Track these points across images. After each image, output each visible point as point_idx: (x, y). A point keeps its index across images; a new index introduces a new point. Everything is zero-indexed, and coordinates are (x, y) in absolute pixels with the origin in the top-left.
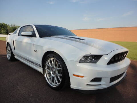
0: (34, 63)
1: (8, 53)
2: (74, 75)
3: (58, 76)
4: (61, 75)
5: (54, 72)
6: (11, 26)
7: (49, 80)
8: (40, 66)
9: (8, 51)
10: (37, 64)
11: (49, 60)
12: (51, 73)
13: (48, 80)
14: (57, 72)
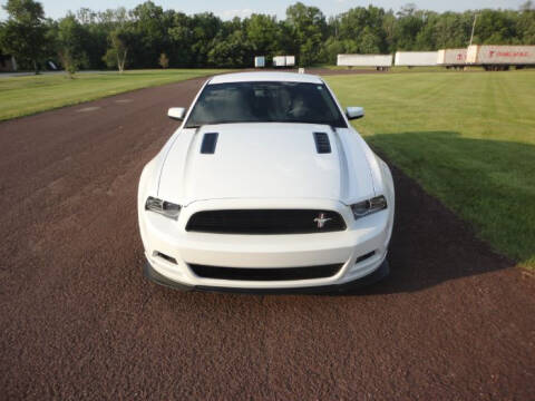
6: (398, 17)
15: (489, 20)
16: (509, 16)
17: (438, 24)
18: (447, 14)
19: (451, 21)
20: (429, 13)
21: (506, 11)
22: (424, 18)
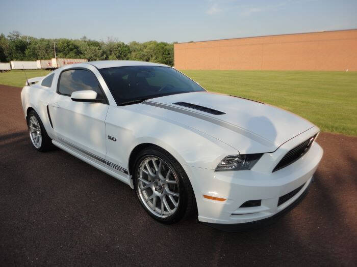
0: (108, 164)
1: (32, 133)
2: (206, 197)
3: (170, 196)
4: (177, 195)
5: (160, 187)
6: (9, 38)
7: (150, 202)
8: (126, 172)
9: (31, 126)
10: (116, 167)
11: (146, 162)
12: (154, 189)
13: (147, 202)
14: (167, 189)
15: (65, 44)
16: (76, 44)
17: (37, 45)
18: (42, 40)
19: (45, 43)
20: (30, 38)
21: (75, 41)
22: (28, 41)
